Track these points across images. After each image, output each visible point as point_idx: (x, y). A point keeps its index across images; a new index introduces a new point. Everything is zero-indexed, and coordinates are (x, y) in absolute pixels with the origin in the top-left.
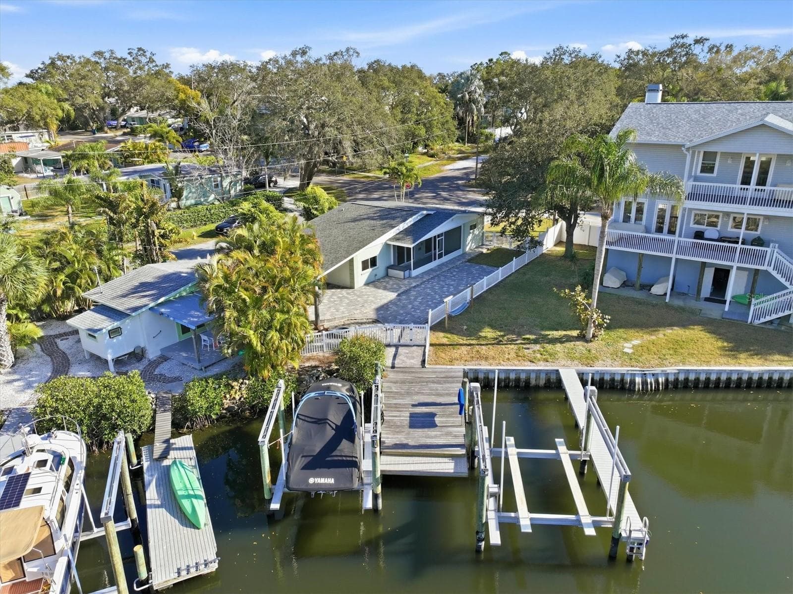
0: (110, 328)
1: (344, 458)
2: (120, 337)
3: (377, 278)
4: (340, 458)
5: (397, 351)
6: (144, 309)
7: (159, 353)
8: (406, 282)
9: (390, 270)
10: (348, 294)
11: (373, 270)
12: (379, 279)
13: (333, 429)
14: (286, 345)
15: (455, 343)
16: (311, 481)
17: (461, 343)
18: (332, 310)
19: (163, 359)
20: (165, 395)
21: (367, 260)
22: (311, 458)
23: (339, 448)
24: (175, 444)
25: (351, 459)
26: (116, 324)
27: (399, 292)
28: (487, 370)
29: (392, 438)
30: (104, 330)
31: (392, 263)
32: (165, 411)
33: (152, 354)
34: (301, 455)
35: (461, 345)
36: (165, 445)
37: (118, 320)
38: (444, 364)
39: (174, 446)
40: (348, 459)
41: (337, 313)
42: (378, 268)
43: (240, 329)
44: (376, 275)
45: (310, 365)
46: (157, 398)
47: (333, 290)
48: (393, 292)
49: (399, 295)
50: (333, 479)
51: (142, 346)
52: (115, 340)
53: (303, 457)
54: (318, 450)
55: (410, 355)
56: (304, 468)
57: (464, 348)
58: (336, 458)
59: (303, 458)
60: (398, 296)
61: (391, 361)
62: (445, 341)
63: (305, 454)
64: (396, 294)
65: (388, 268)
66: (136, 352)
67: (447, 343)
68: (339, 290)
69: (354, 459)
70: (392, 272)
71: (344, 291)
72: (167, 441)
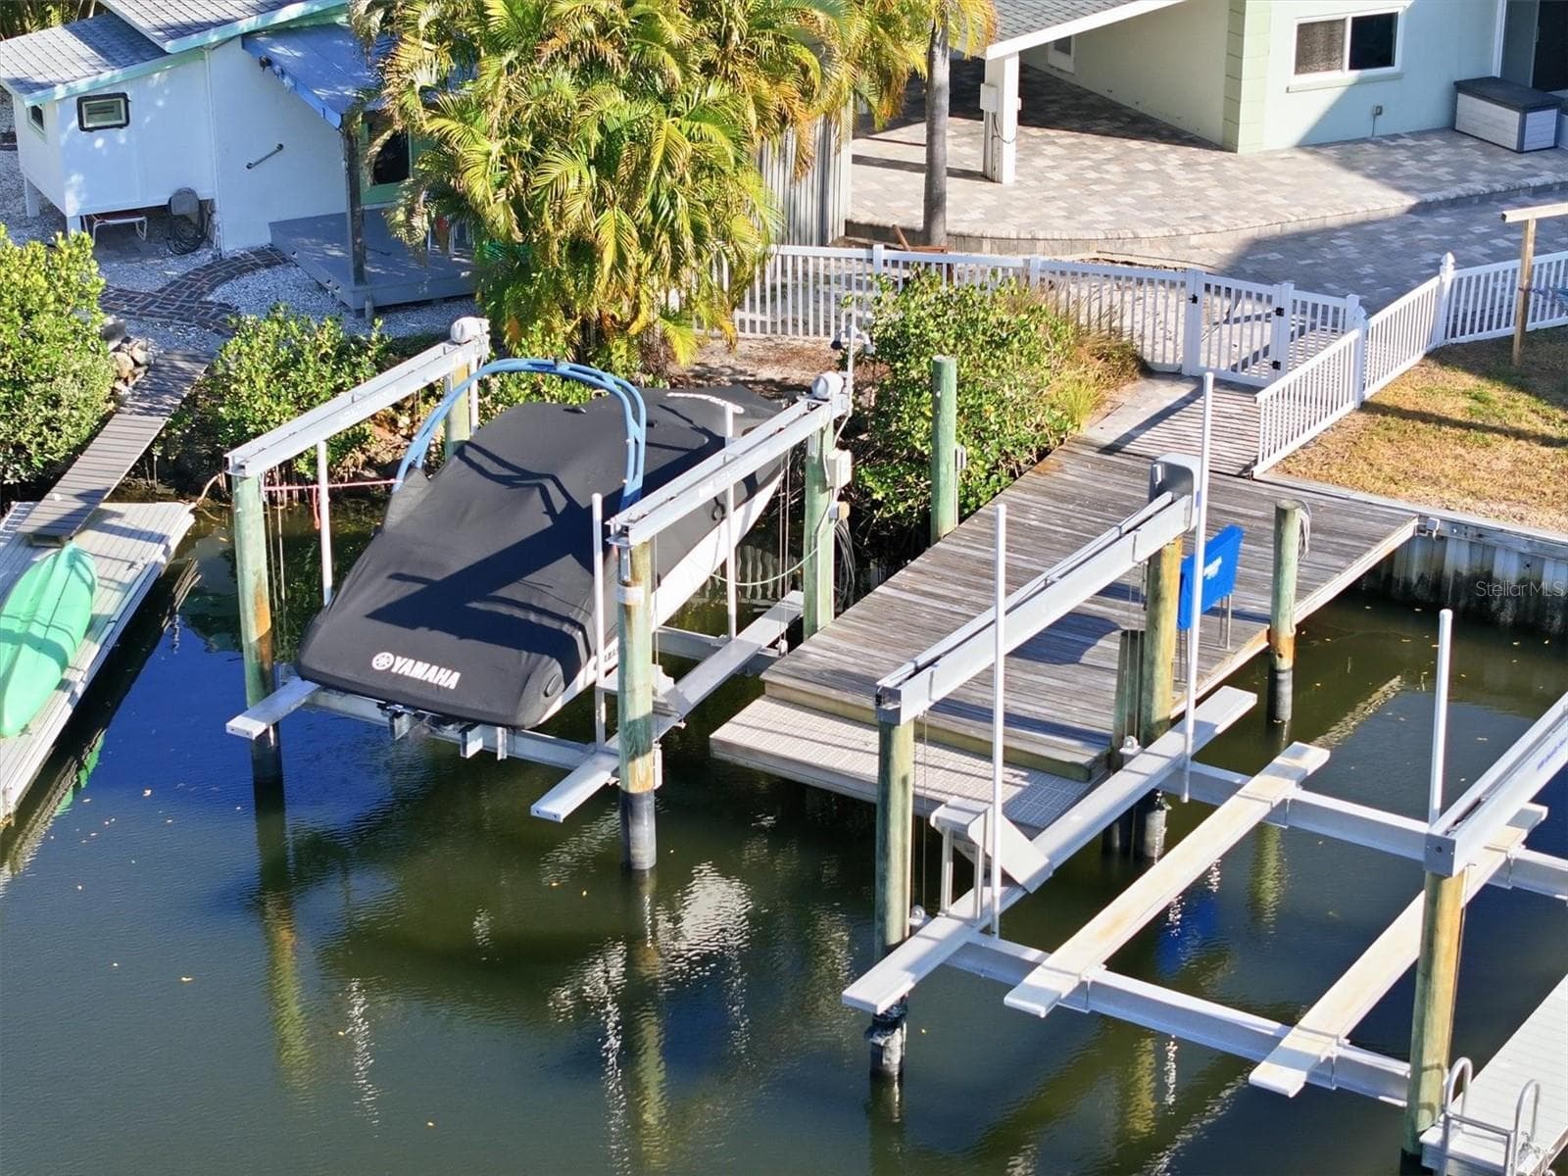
0: (82, 86)
1: (533, 617)
2: (121, 136)
3: (1385, 125)
4: (518, 613)
5: (1186, 401)
6: (213, 37)
7: (264, 239)
8: (1514, 164)
9: (1465, 101)
10: (1187, 165)
11: (1360, 82)
12: (1396, 137)
13: (550, 510)
14: (619, 228)
15: (1496, 423)
16: (382, 661)
17: (1524, 426)
18: (1054, 210)
19: (269, 258)
20: (181, 364)
21: (1332, 26)
22: (419, 587)
23: (531, 578)
24: (120, 515)
25: (555, 625)
26: (109, 77)
27: (1430, 197)
28: (1530, 540)
29: (849, 653)
30: (60, 92)
31: (1496, 71)
32: (148, 412)
33: (234, 235)
34: (392, 571)
35: (1519, 435)
36: (79, 504)
37: (119, 65)
38: (1354, 485)
39: (114, 521)
40: (547, 622)
41: (1061, 223)
42: (1397, 77)
43: (440, 122)
44: (1379, 111)
45: (778, 378)
46: (151, 367)
47: (1135, 144)
48: (1405, 190)
49: (1423, 209)
50: (457, 676)
51: (204, 194)
52: (99, 143)
53: (392, 577)
54: (456, 565)
55: (1236, 424)
56: (376, 615)
57: (1509, 446)
58: (503, 609)
59: (396, 582)
60: (1412, 210)
61: (1125, 428)
62: (1454, 407)
63: (405, 571)
64: (1410, 201)
65: (1462, 87)
66: (176, 211)
67: (1459, 417)
68: (1162, 147)
69: (566, 628)
70: (1478, 112)
71: (1172, 157)
72: (92, 496)
